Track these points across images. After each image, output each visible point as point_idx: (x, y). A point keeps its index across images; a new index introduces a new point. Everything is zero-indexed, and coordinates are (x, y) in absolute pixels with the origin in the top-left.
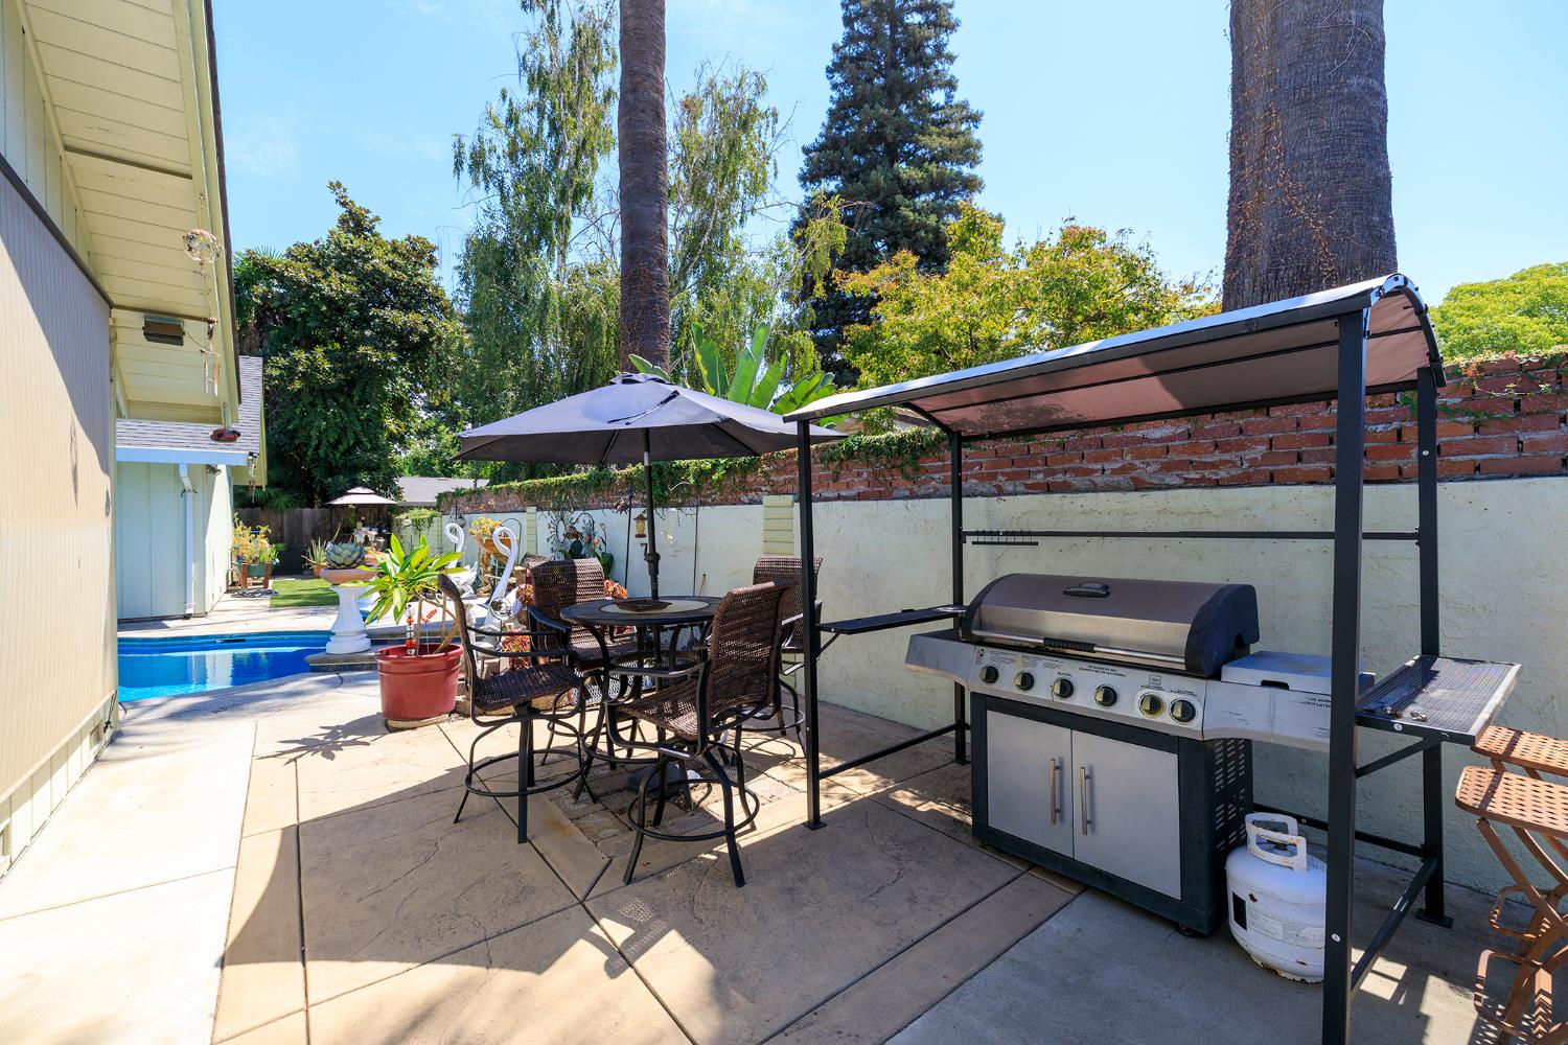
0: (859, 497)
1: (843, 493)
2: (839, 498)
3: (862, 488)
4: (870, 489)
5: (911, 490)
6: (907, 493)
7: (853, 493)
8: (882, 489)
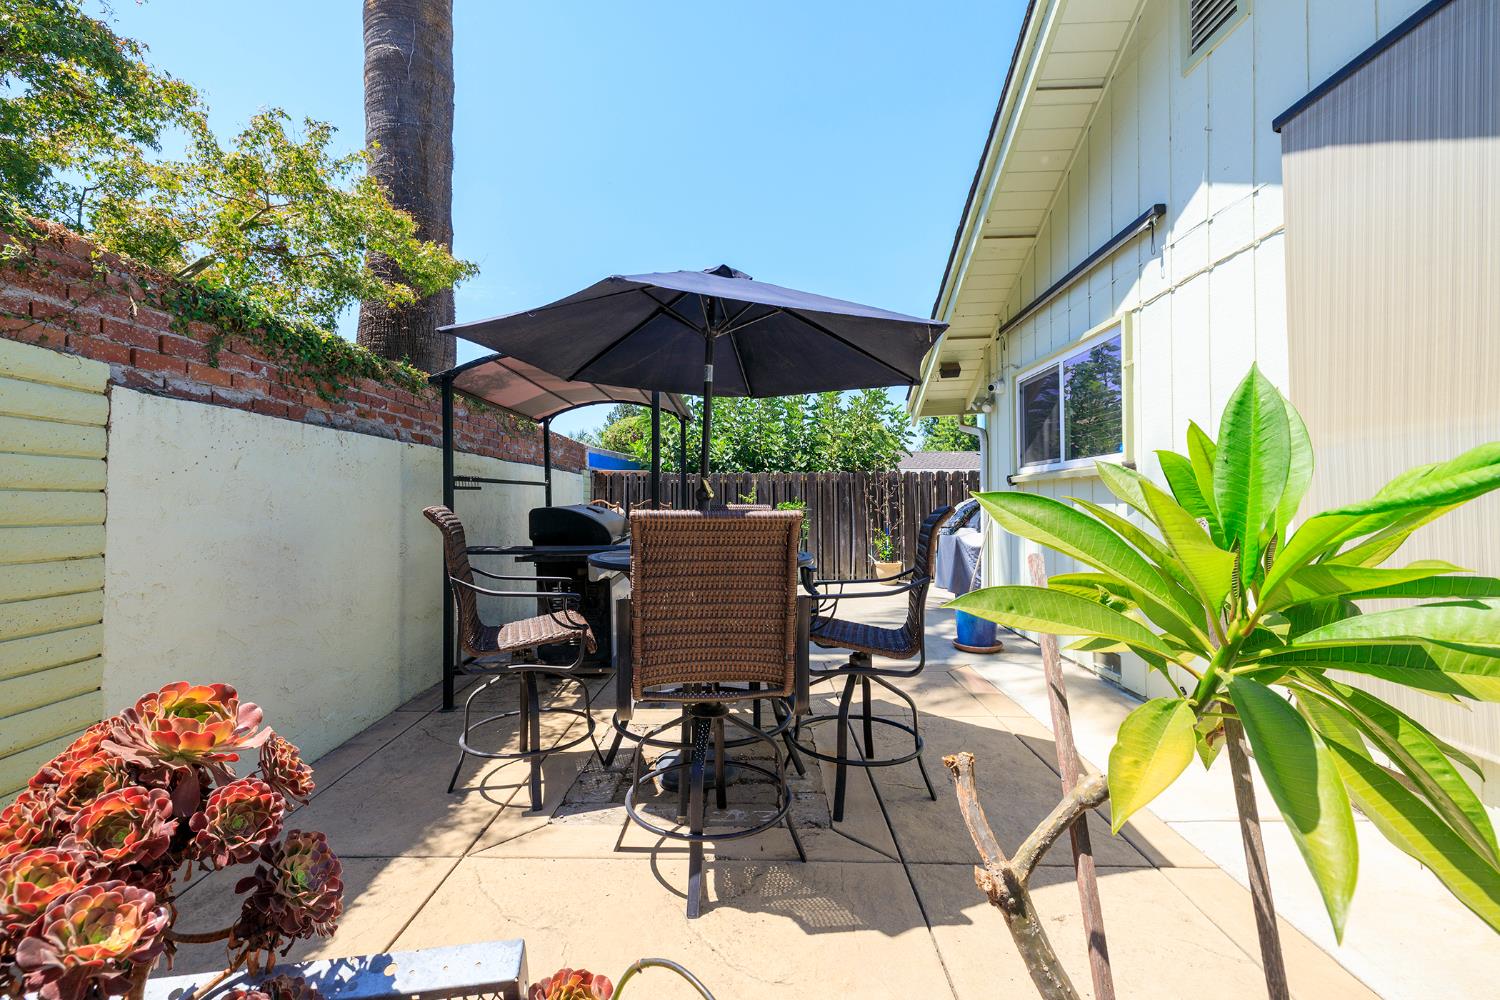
0: (253, 406)
1: (222, 393)
2: (213, 400)
3: (260, 394)
4: (269, 398)
5: (327, 416)
6: (323, 419)
7: (244, 397)
8: (290, 404)
